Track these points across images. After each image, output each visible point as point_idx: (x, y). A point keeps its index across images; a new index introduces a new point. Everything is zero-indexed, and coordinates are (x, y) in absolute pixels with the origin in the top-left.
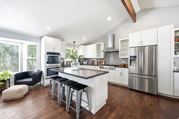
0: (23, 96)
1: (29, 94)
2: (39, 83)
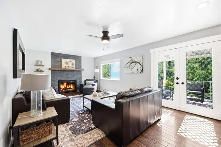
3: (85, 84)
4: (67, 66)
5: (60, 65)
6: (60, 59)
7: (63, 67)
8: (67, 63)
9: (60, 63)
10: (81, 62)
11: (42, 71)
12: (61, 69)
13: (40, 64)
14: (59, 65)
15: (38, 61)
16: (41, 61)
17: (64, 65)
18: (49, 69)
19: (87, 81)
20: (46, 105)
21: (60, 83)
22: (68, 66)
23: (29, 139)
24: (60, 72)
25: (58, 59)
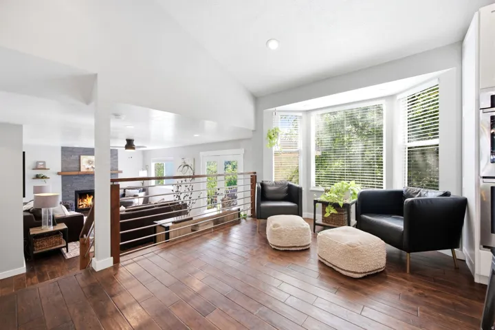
0: (361, 276)
1: (386, 278)
2: (448, 252)
3: (124, 195)
4: (90, 167)
5: (78, 167)
6: (77, 156)
7: (83, 169)
8: (89, 162)
9: (78, 162)
10: (117, 158)
11: (46, 178)
12: (80, 173)
13: (42, 167)
14: (77, 165)
15: (37, 163)
16: (44, 162)
17: (84, 166)
18: (59, 174)
19: (127, 190)
20: (57, 221)
21: (78, 196)
22: (92, 167)
23: (42, 246)
24: (77, 177)
25: (75, 157)
